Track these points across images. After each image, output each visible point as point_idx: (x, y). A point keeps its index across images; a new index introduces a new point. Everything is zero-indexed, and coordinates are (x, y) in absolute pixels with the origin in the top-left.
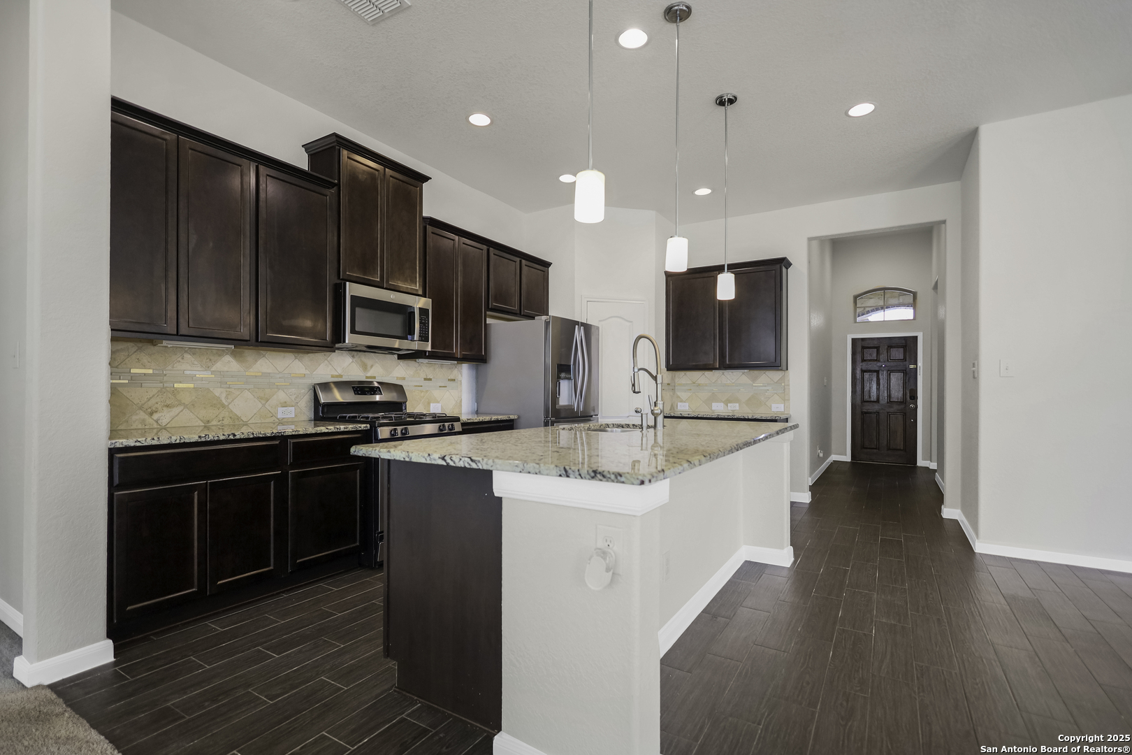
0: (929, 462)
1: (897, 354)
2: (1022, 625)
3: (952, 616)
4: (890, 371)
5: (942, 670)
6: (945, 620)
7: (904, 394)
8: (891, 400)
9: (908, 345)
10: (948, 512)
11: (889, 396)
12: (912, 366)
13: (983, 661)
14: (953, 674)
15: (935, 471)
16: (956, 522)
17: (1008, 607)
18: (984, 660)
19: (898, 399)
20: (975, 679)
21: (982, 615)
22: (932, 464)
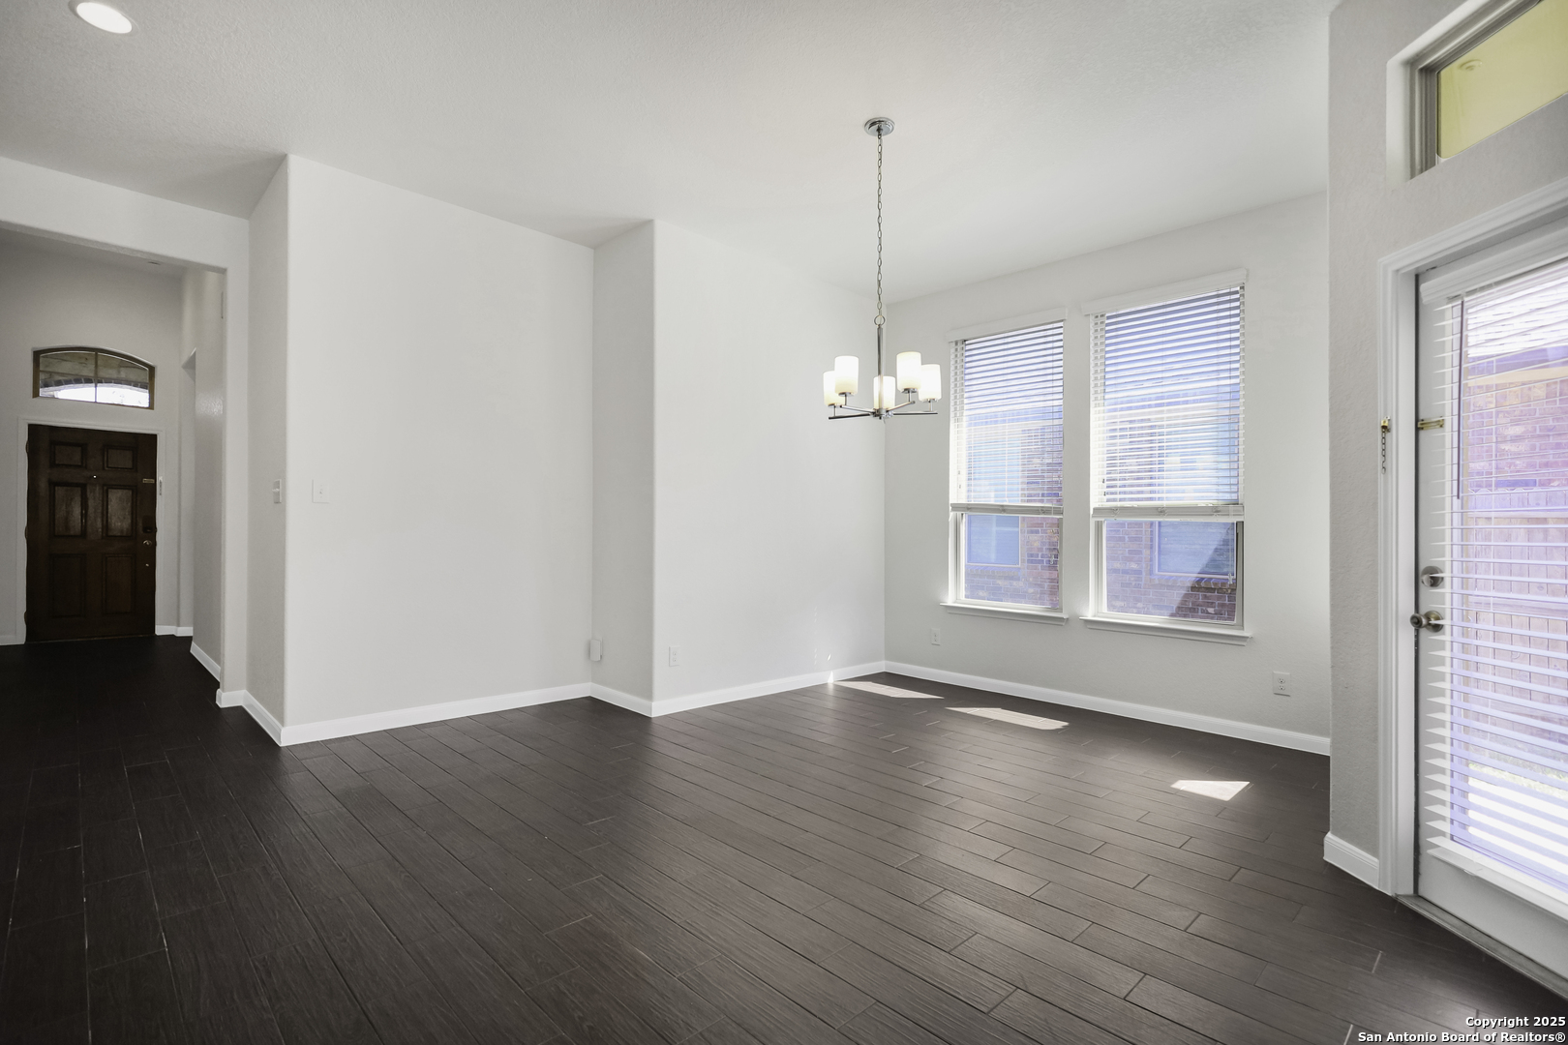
0: (174, 627)
1: (121, 459)
2: (366, 825)
3: (280, 853)
4: (107, 487)
5: (294, 947)
6: (273, 865)
7: (134, 523)
8: (110, 534)
9: (142, 448)
10: (225, 699)
11: (106, 526)
12: (145, 480)
13: (341, 902)
14: (310, 943)
15: (188, 640)
16: (240, 711)
17: (345, 809)
18: (342, 899)
19: (122, 531)
20: (341, 935)
21: (318, 835)
22: (180, 629)
